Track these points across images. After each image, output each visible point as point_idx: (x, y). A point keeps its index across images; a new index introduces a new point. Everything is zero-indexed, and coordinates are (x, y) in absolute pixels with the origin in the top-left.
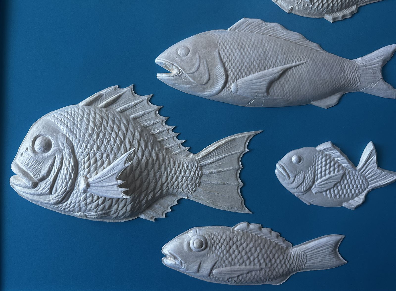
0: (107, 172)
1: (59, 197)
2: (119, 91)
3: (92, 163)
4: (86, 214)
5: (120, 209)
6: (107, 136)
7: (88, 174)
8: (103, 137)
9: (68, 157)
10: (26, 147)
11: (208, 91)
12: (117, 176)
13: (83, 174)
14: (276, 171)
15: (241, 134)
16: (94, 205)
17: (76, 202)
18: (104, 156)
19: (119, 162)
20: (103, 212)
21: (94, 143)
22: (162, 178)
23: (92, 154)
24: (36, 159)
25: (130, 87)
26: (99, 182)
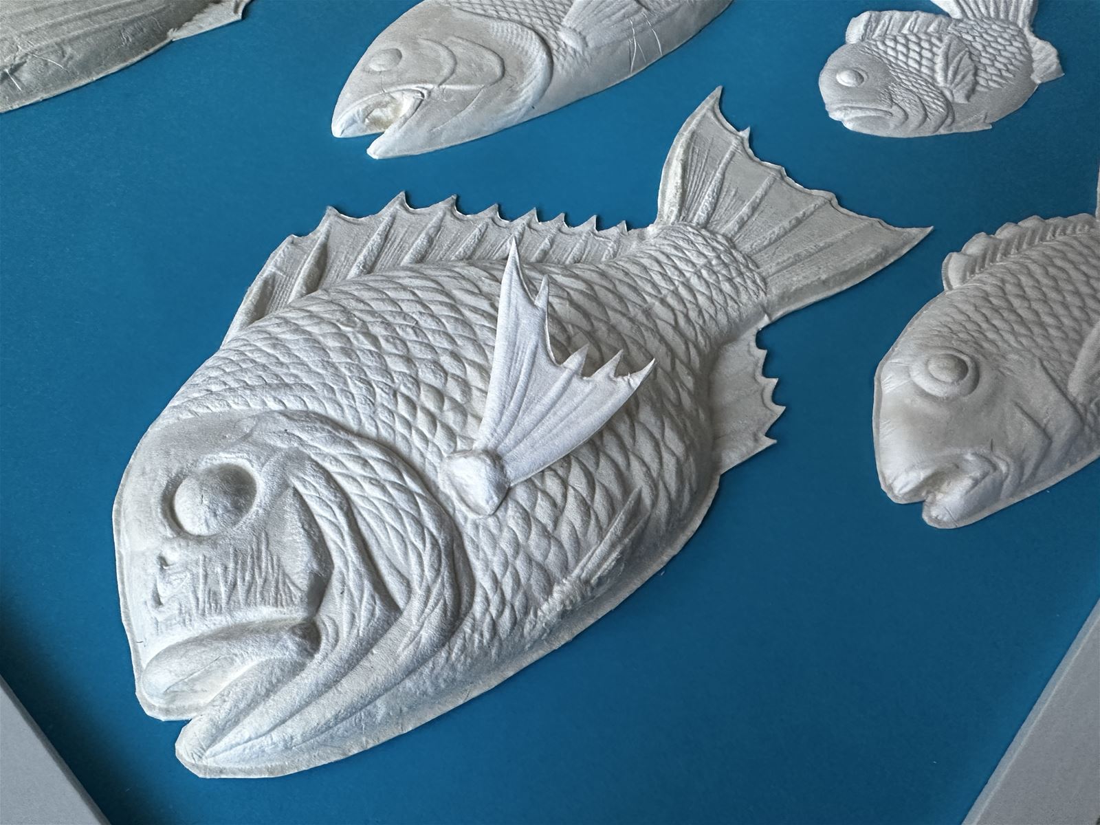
0: (506, 371)
1: (435, 591)
2: (309, 242)
3: (431, 406)
4: (579, 577)
5: (654, 466)
6: (396, 322)
7: (455, 443)
8: (386, 329)
9: (338, 451)
10: (154, 559)
11: (526, 86)
12: (548, 355)
13: (441, 456)
14: (849, 126)
15: (693, 119)
16: (572, 513)
17: (510, 559)
18: (446, 367)
19: (513, 314)
20: (620, 518)
21: (380, 356)
22: (657, 315)
23: (405, 385)
24: (227, 553)
25: (329, 216)
26: (515, 417)
